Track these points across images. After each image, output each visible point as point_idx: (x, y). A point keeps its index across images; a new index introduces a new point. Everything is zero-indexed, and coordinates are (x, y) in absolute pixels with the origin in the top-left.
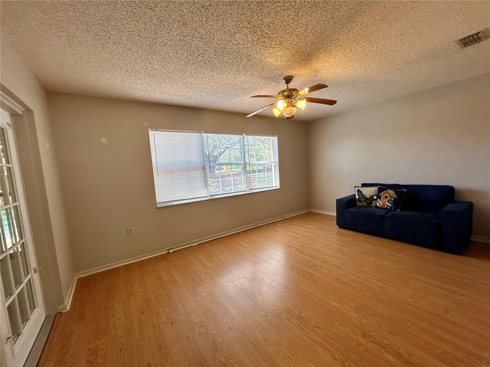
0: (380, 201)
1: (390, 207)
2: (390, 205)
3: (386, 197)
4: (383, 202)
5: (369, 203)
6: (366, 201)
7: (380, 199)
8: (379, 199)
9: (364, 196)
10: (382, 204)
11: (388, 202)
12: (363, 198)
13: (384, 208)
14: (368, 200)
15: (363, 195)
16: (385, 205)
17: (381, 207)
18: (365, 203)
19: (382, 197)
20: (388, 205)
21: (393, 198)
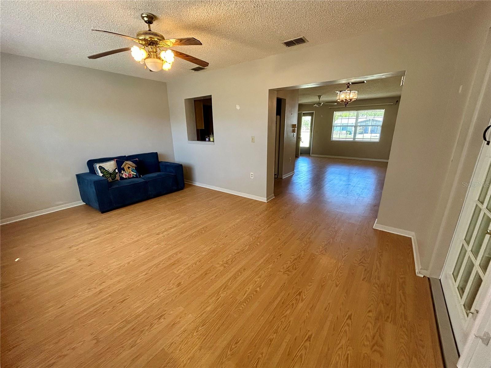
0: (125, 172)
1: (135, 175)
2: (135, 174)
3: (129, 168)
4: (128, 173)
5: (114, 177)
6: (111, 177)
7: (124, 170)
8: (122, 171)
9: (107, 172)
10: (127, 174)
11: (132, 171)
12: (108, 175)
13: (131, 178)
14: (113, 175)
15: (107, 170)
16: (131, 175)
17: (128, 178)
18: (111, 178)
19: (125, 168)
20: (134, 174)
21: (134, 167)
